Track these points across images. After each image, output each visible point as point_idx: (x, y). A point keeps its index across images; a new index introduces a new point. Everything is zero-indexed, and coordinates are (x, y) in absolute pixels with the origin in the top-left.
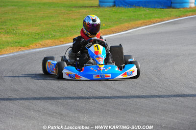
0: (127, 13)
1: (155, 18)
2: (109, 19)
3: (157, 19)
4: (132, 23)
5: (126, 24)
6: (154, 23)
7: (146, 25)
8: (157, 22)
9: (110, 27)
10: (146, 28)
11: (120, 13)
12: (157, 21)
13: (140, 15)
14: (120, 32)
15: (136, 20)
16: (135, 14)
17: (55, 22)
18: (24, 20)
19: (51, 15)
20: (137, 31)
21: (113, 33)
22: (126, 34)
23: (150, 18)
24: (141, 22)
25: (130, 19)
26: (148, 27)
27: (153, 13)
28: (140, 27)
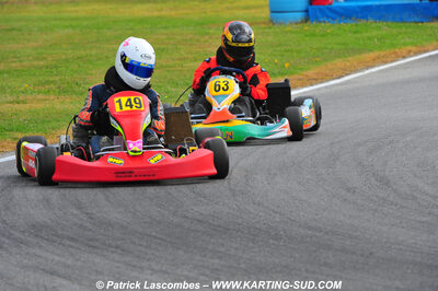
0: (337, 35)
1: (404, 45)
2: (297, 52)
3: (409, 48)
4: (353, 59)
5: (339, 62)
6: (404, 57)
7: (386, 63)
8: (409, 54)
9: (301, 69)
10: (386, 70)
11: (322, 36)
12: (410, 51)
13: (369, 38)
14: (328, 81)
15: (360, 51)
16: (356, 38)
17: (171, 63)
18: (100, 59)
19: (162, 47)
20: (366, 76)
21: (312, 85)
22: (341, 84)
23: (393, 45)
24: (373, 55)
25: (347, 51)
26: (391, 68)
27: (400, 33)
28: (372, 67)
